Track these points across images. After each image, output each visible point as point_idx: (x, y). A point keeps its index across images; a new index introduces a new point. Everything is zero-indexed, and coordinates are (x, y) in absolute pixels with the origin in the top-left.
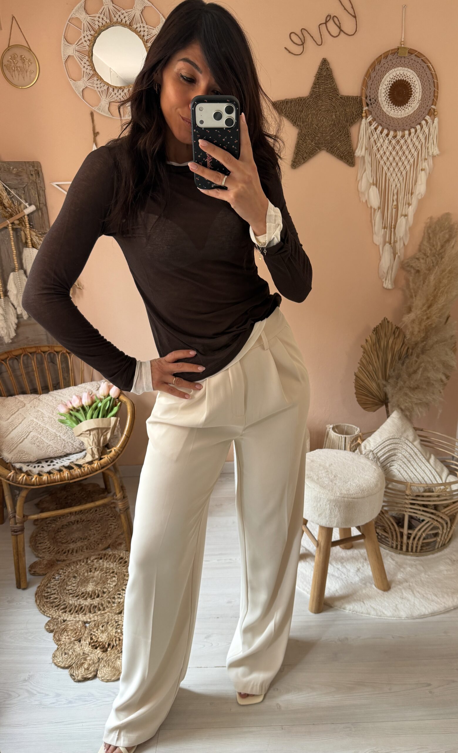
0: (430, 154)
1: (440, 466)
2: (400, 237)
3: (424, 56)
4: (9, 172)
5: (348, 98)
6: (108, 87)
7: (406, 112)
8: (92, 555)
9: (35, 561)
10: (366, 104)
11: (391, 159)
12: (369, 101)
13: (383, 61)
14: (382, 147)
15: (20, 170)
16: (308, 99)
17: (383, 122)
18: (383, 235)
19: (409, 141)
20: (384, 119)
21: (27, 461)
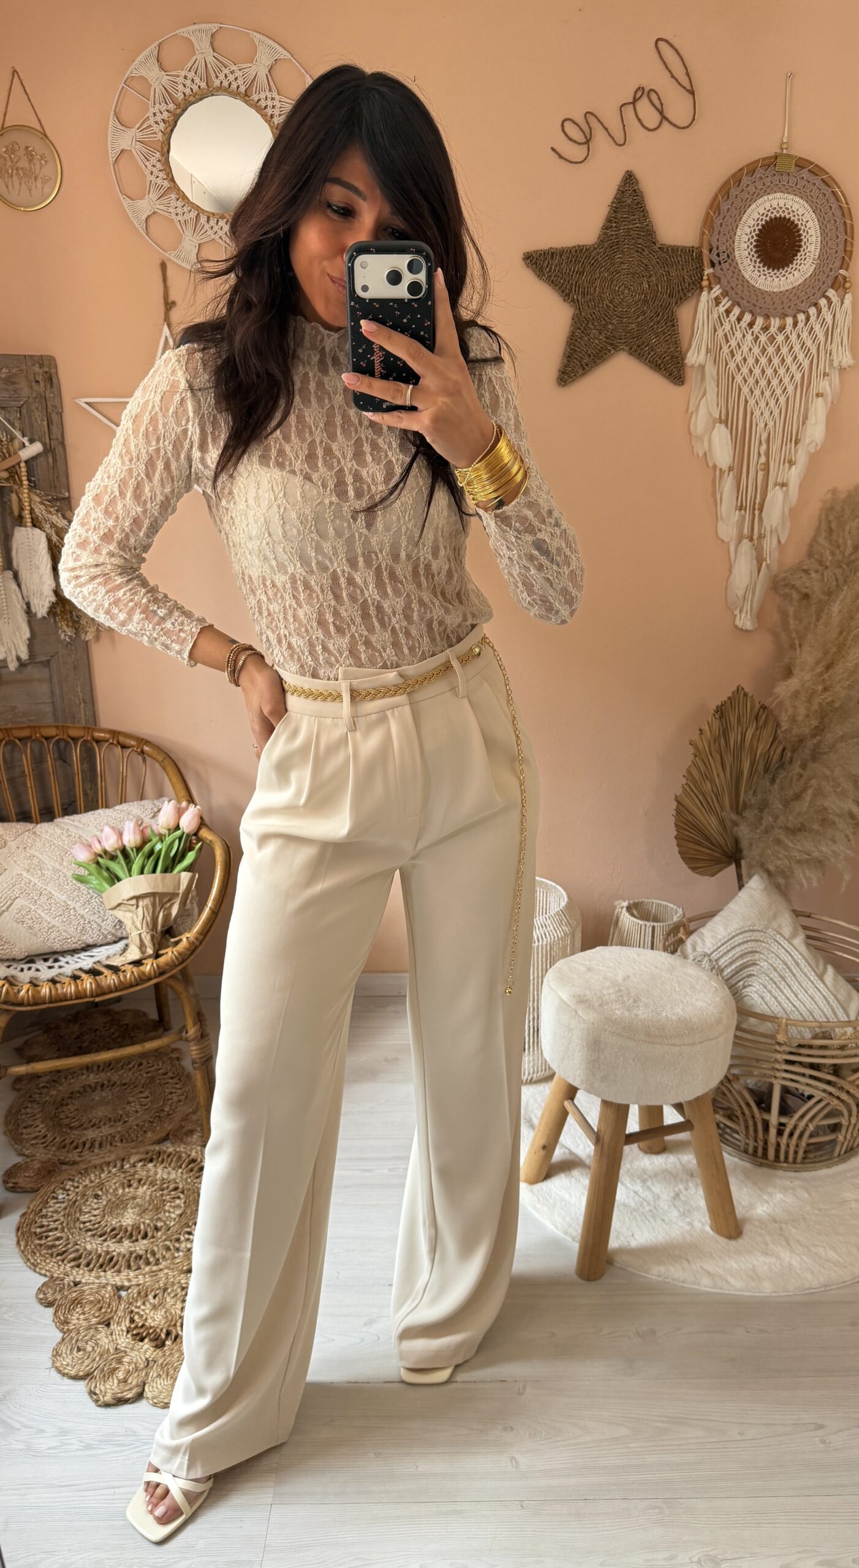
0: (836, 364)
1: (846, 987)
2: (771, 527)
3: (828, 174)
5: (674, 249)
6: (198, 214)
7: (788, 281)
8: (132, 1154)
9: (15, 1163)
10: (709, 262)
11: (757, 371)
12: (716, 258)
13: (745, 180)
14: (740, 347)
15: (14, 371)
16: (595, 249)
17: (743, 299)
18: (738, 521)
19: (793, 337)
20: (746, 292)
21: (8, 956)
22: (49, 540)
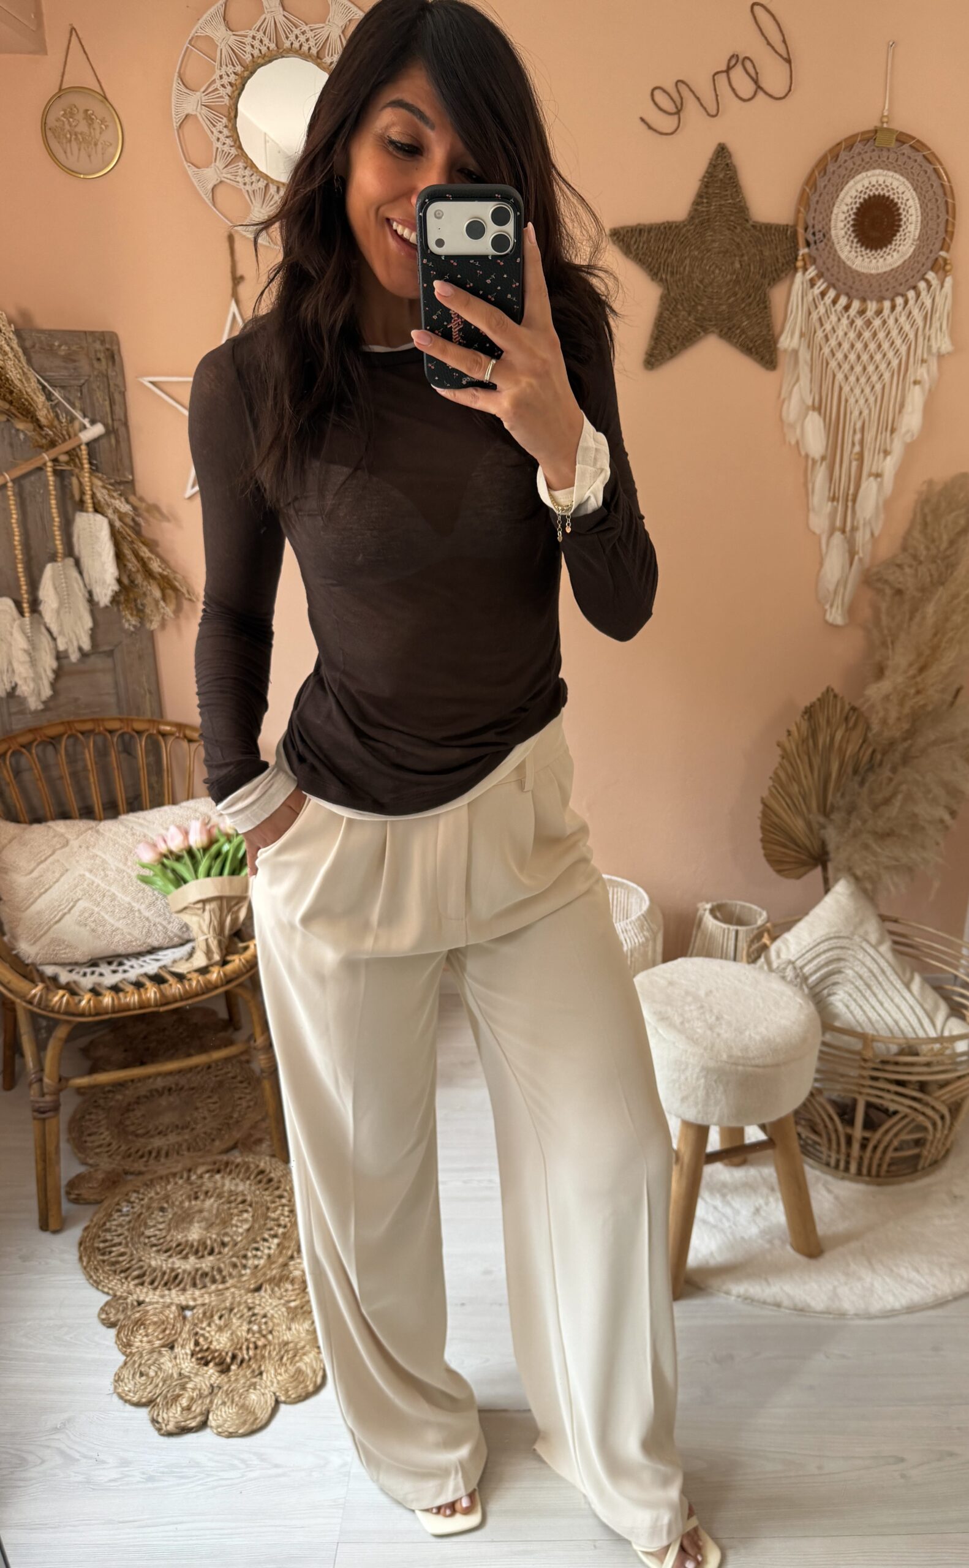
0: (934, 350)
1: (932, 997)
2: (864, 519)
3: (929, 149)
5: (768, 228)
6: (268, 184)
7: (887, 262)
8: (200, 1164)
9: (79, 1172)
10: (804, 242)
11: (852, 357)
12: (812, 237)
13: (843, 155)
14: (834, 332)
15: (74, 348)
16: (685, 226)
17: (838, 280)
18: (829, 513)
19: (891, 321)
20: (842, 274)
21: (70, 961)
22: (112, 526)
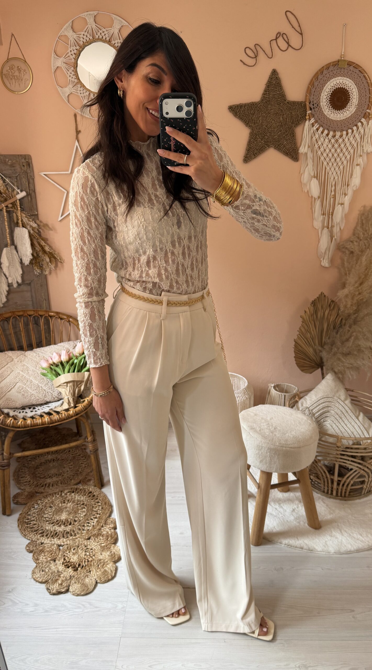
0: (365, 151)
1: (368, 422)
2: (337, 222)
3: (362, 68)
4: (5, 163)
5: (294, 103)
6: (90, 93)
7: (344, 115)
8: (66, 489)
9: (17, 492)
10: (309, 108)
11: (330, 155)
12: (313, 106)
13: (325, 72)
14: (323, 145)
15: (14, 161)
16: (259, 103)
17: (323, 123)
18: (322, 220)
19: (346, 140)
20: (325, 121)
21: (14, 407)
22: (29, 233)
